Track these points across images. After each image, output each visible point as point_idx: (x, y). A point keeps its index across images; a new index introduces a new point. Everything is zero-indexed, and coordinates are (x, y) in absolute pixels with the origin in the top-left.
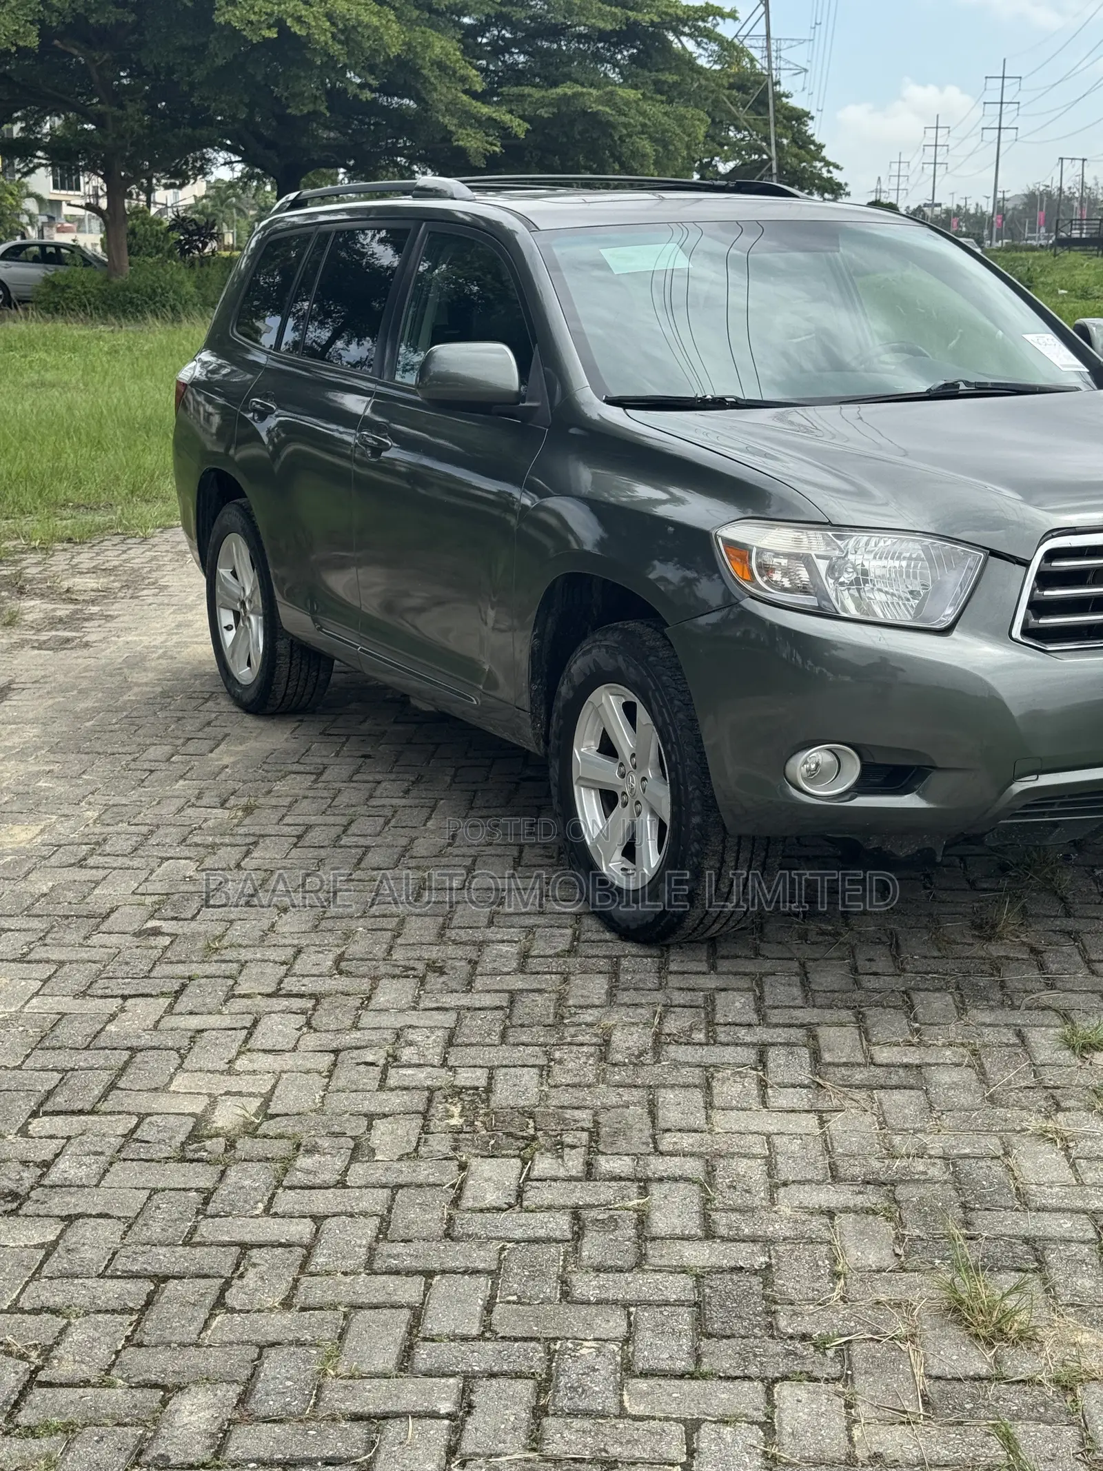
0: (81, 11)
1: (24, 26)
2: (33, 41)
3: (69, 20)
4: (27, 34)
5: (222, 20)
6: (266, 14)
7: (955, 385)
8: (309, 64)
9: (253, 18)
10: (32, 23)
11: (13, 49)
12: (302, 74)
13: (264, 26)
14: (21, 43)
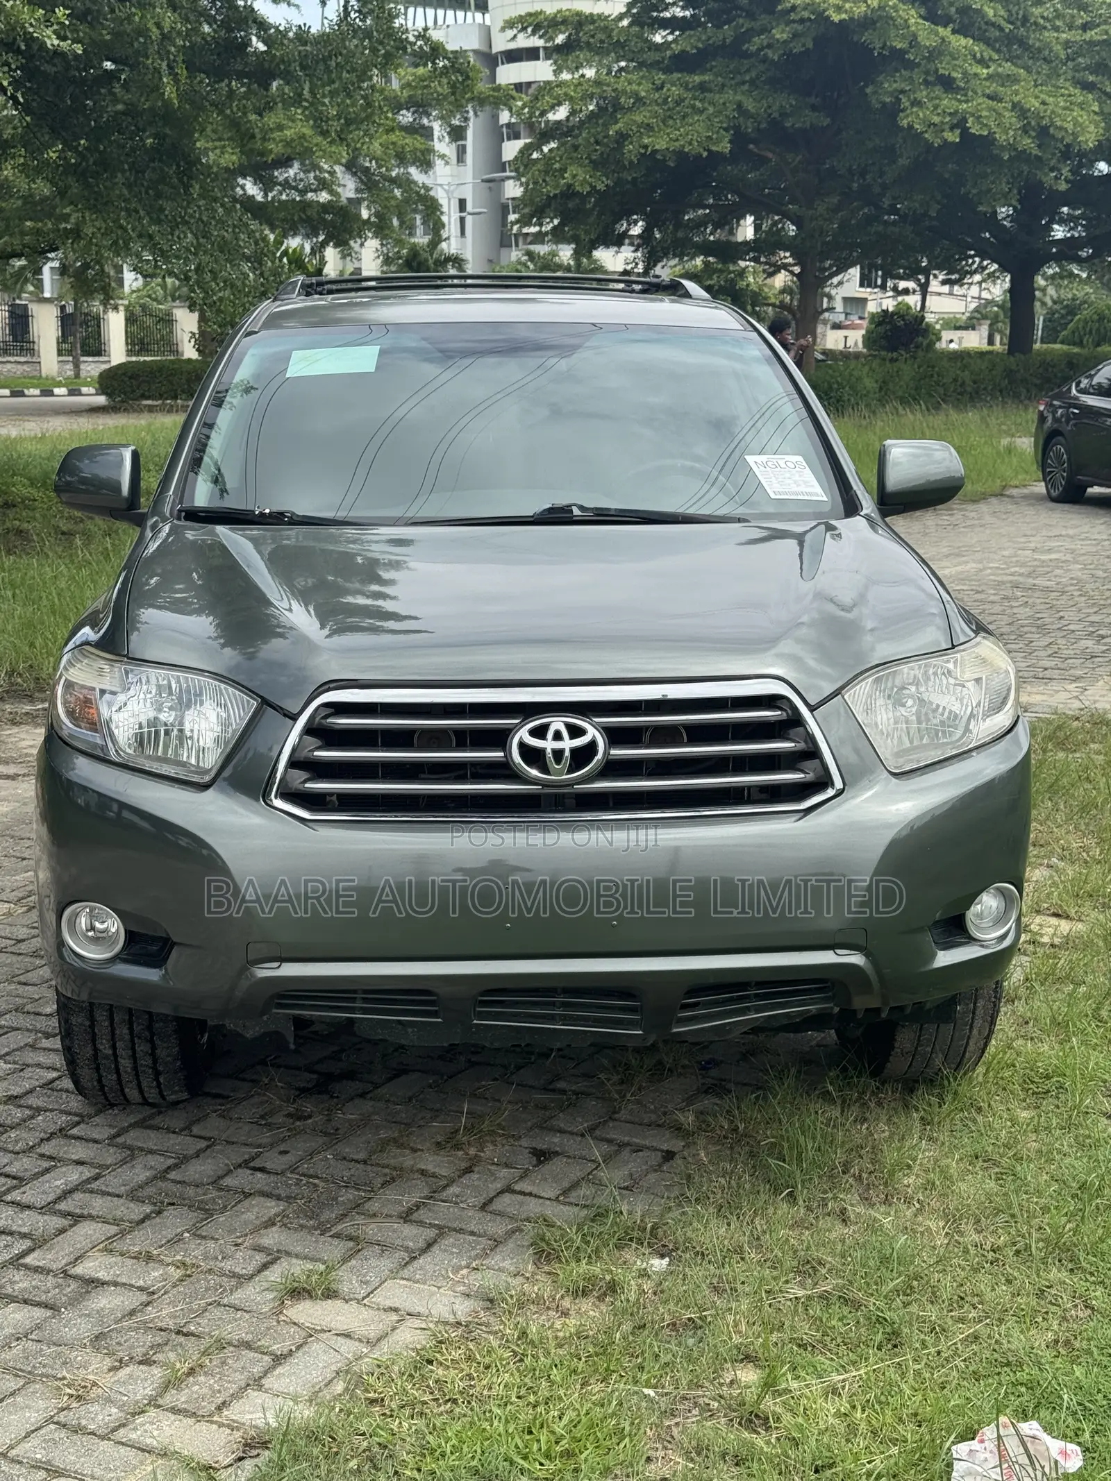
0: (776, 115)
1: (718, 132)
2: (725, 147)
3: (763, 126)
4: (719, 141)
5: (905, 123)
6: (950, 114)
7: (567, 509)
8: (997, 159)
9: (936, 119)
10: (726, 130)
11: (705, 154)
12: (989, 171)
13: (947, 127)
14: (714, 148)
